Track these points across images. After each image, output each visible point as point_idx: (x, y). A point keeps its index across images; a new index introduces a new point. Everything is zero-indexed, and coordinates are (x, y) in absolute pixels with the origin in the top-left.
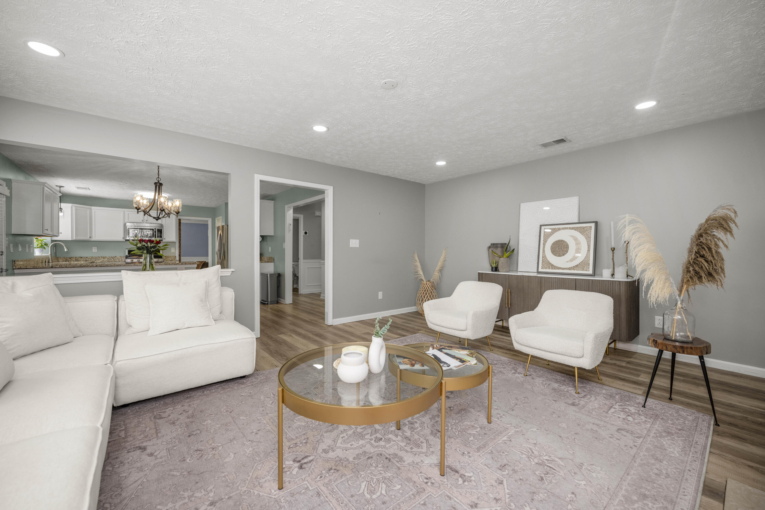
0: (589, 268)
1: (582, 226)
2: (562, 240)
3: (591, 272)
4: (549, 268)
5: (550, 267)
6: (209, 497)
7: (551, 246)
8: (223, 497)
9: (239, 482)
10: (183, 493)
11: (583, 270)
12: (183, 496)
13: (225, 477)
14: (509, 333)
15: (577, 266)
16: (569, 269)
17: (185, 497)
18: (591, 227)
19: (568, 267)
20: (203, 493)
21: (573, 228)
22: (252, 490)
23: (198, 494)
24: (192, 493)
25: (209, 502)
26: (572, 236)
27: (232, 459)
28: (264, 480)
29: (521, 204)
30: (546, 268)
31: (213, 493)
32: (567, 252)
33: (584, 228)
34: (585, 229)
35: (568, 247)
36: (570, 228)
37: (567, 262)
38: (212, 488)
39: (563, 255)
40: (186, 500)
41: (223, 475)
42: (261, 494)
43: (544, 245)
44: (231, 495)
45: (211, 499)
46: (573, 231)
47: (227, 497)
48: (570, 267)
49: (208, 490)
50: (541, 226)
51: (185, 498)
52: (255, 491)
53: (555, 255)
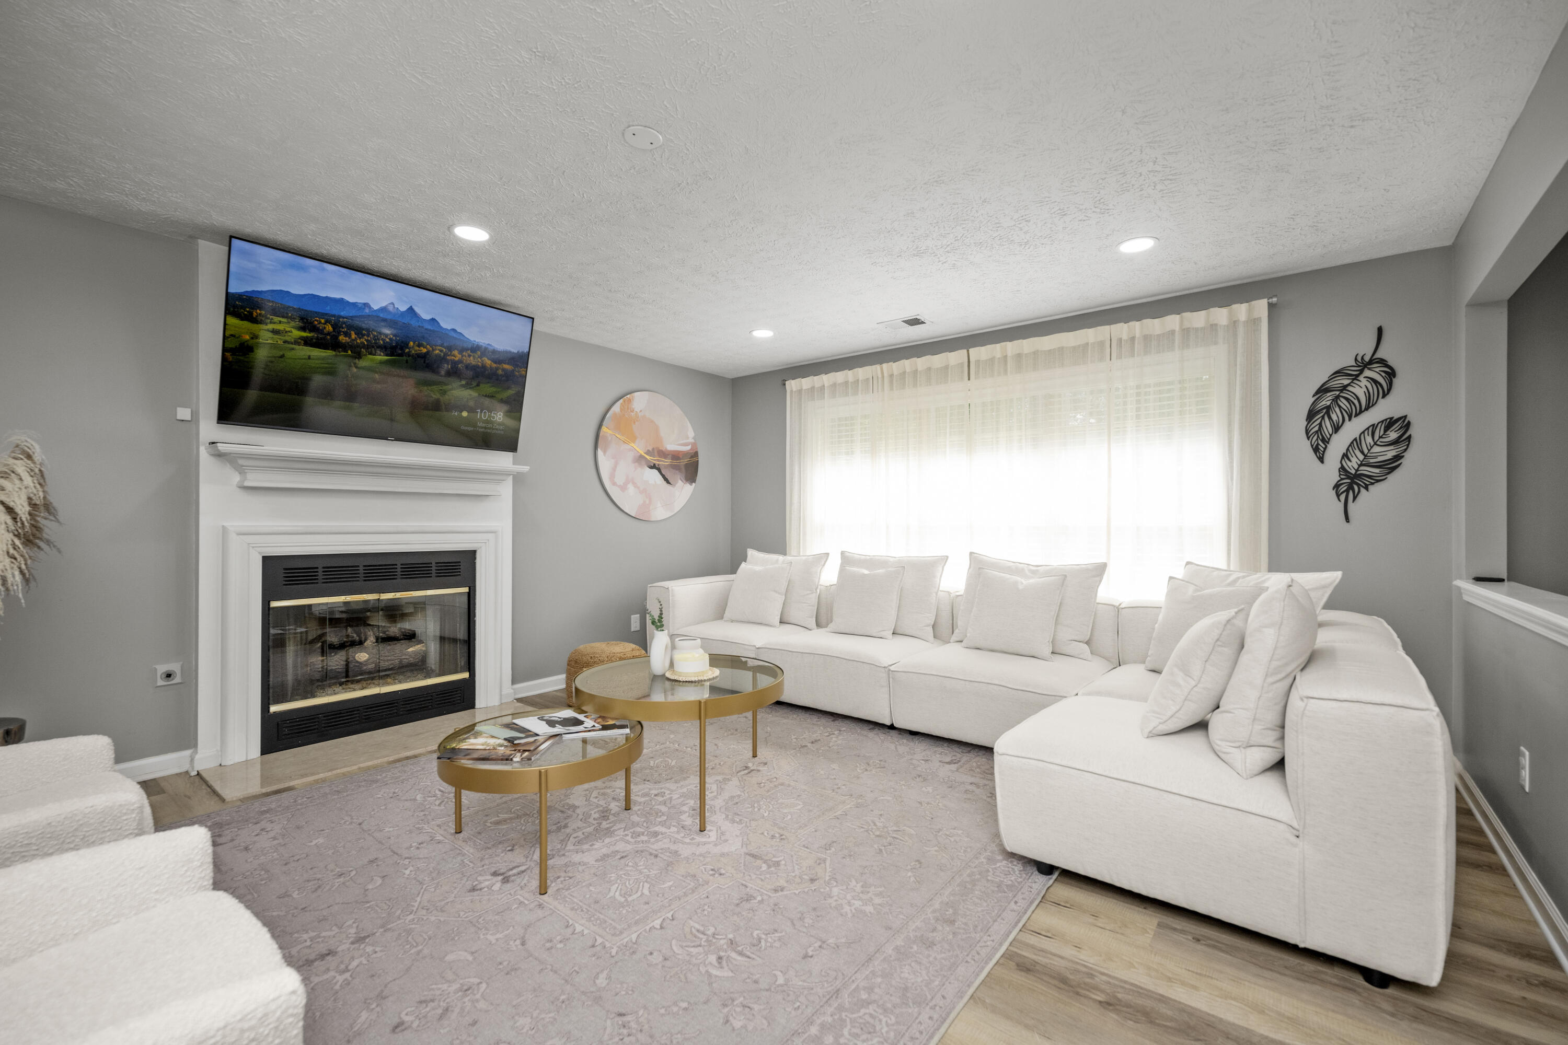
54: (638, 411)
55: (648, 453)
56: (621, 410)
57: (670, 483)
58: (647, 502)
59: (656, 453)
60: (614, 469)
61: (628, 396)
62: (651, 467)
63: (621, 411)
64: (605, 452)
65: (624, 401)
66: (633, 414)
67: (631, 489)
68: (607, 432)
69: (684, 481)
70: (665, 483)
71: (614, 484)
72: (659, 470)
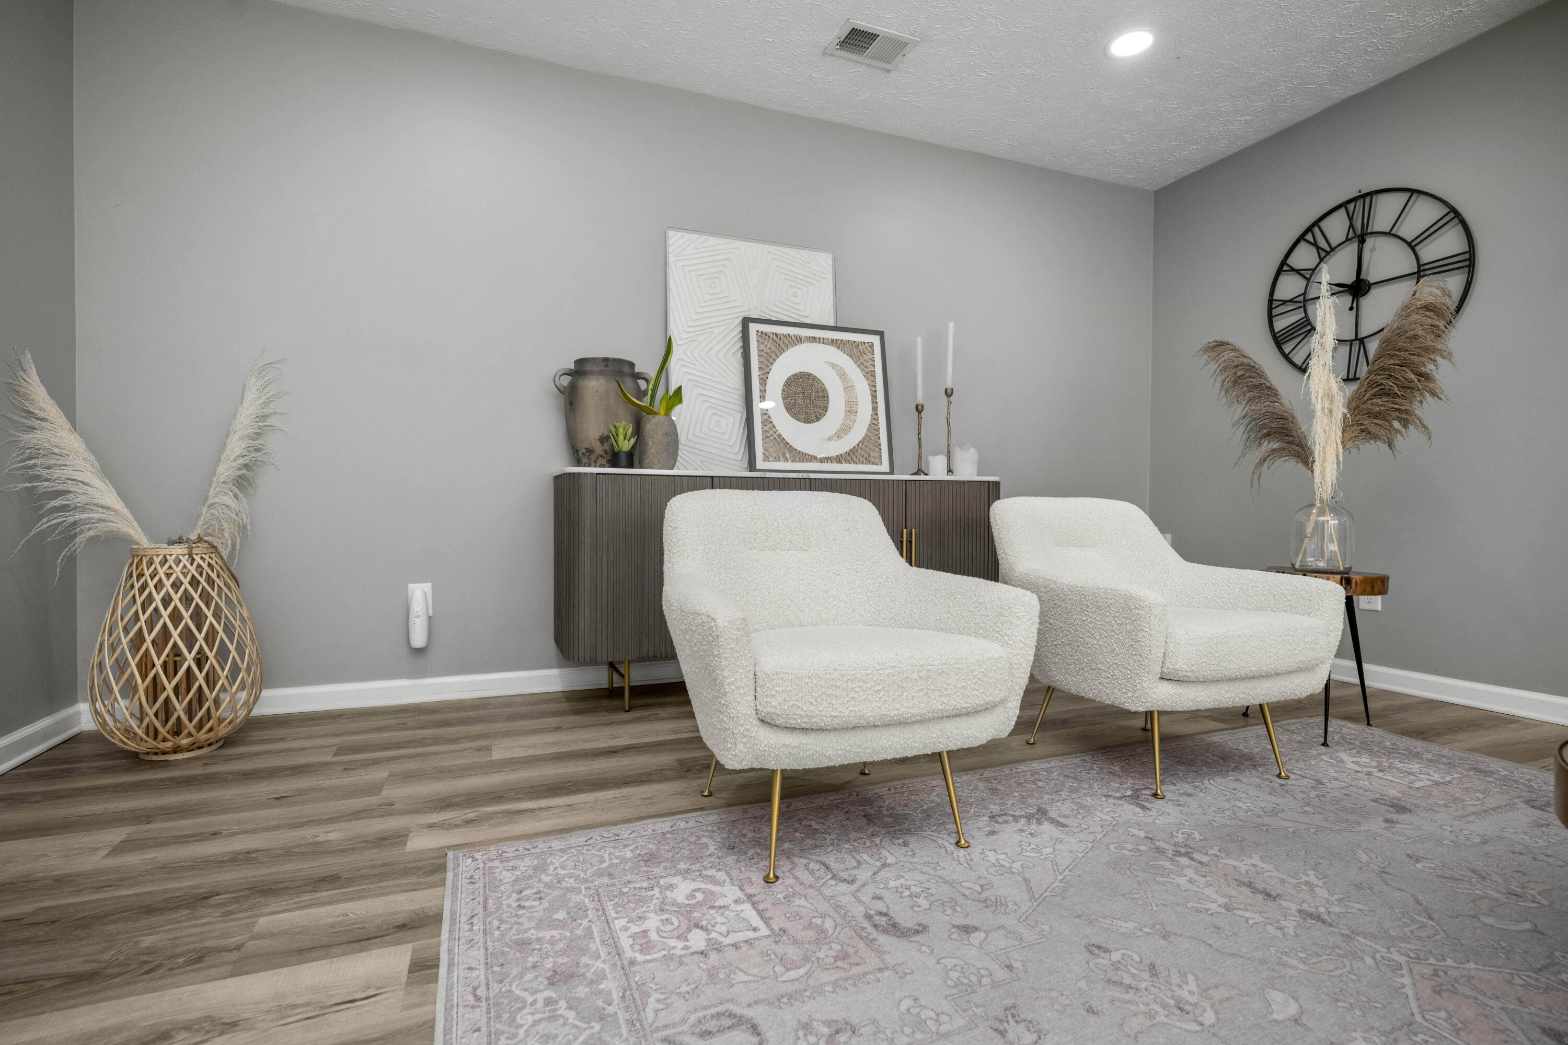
0: (880, 454)
1: (853, 339)
2: (809, 375)
3: (885, 467)
4: (786, 460)
5: (788, 455)
7: (783, 390)
11: (869, 462)
14: (688, 702)
15: (853, 451)
16: (835, 459)
18: (872, 345)
19: (833, 454)
21: (834, 342)
26: (833, 366)
29: (670, 233)
30: (777, 459)
32: (825, 408)
33: (857, 345)
34: (861, 348)
35: (828, 397)
36: (826, 342)
37: (829, 439)
39: (818, 419)
46: (832, 349)
50: (746, 323)
53: (796, 417)
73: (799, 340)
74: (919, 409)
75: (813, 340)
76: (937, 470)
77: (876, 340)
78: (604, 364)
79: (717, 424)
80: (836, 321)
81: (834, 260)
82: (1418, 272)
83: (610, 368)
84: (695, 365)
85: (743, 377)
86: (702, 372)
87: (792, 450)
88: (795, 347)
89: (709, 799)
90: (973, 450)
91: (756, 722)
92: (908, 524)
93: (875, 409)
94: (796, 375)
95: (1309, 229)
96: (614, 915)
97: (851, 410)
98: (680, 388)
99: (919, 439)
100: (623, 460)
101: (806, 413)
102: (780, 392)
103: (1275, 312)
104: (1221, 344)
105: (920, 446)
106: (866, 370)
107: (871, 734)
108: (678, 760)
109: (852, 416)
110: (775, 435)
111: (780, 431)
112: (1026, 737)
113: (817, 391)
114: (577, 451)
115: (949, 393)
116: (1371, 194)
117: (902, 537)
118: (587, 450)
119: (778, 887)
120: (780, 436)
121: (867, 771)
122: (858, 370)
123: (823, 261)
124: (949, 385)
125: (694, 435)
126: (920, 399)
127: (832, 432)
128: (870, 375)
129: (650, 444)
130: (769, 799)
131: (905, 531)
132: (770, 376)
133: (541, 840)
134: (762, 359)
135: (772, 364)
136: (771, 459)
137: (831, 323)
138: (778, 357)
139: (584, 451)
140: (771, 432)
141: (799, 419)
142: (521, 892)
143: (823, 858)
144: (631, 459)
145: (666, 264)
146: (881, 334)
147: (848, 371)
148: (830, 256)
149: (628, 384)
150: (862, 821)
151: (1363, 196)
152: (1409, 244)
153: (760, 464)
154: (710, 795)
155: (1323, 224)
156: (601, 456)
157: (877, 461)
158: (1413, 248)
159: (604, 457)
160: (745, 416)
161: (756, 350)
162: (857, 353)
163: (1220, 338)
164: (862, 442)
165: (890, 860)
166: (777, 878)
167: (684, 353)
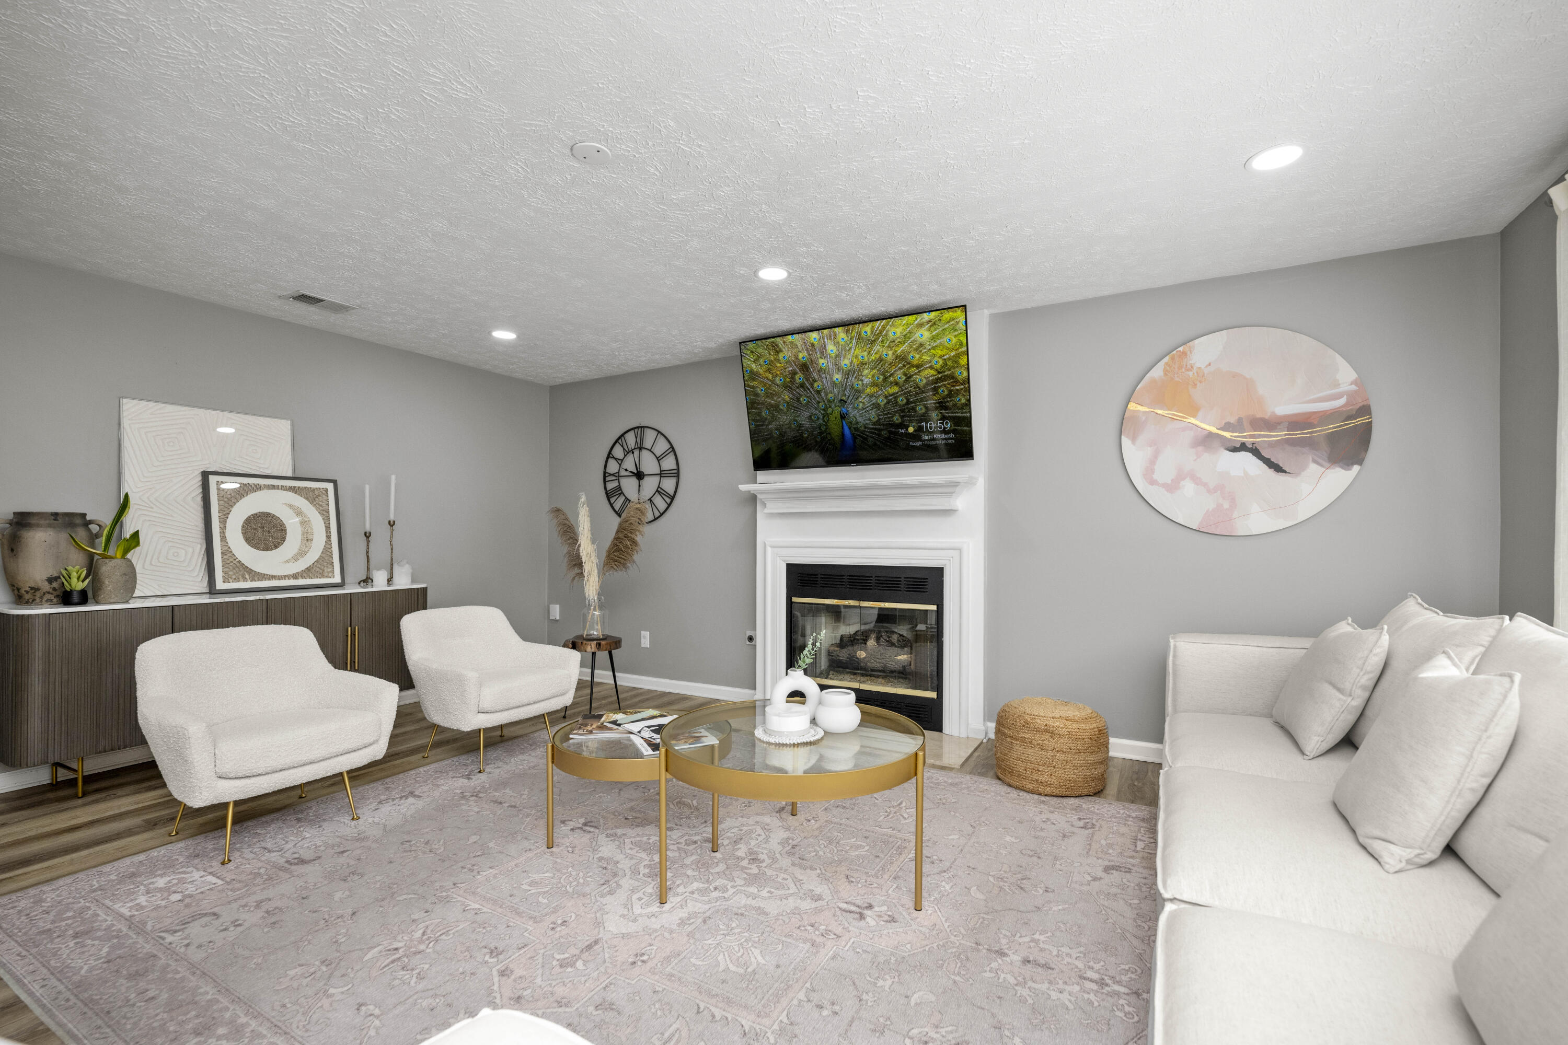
0: (333, 572)
1: (309, 486)
2: (268, 514)
3: (337, 579)
4: (245, 580)
5: (247, 576)
6: (999, 964)
7: (243, 527)
8: (985, 951)
9: (949, 951)
10: (1028, 998)
11: (323, 576)
12: (1031, 994)
13: (959, 974)
15: (310, 569)
16: (295, 576)
17: (1028, 990)
18: (326, 490)
20: (1002, 976)
21: (292, 489)
22: (948, 930)
23: (1012, 980)
24: (1016, 988)
25: (1004, 958)
26: (291, 506)
27: (921, 993)
28: (923, 929)
29: (124, 401)
30: (234, 580)
31: (992, 965)
32: (283, 539)
33: (313, 490)
34: (316, 492)
35: (285, 530)
36: (284, 488)
37: (287, 562)
38: (988, 973)
39: (276, 547)
40: (1030, 984)
41: (958, 978)
42: (943, 920)
43: (223, 522)
44: (974, 945)
45: (1000, 961)
46: (290, 494)
47: (981, 947)
48: (295, 572)
49: (994, 975)
50: (205, 475)
51: (1030, 988)
52: (946, 926)
53: (255, 546)
54: (1203, 367)
55: (1227, 427)
56: (1166, 372)
57: (1285, 472)
58: (1226, 505)
59: (1246, 424)
60: (1153, 461)
61: (1181, 349)
62: (1235, 450)
63: (1165, 374)
64: (1134, 439)
65: (1173, 358)
66: (1191, 373)
67: (1188, 487)
68: (1139, 411)
69: (1328, 465)
70: (1271, 473)
71: (1153, 482)
72: (1256, 452)
73: (259, 488)
74: (367, 535)
75: (273, 487)
76: (380, 583)
77: (330, 487)
78: (53, 517)
79: (176, 554)
80: (294, 471)
81: (293, 426)
82: (661, 474)
83: (60, 521)
84: (152, 508)
85: (203, 516)
86: (162, 514)
87: (250, 571)
88: (255, 493)
89: (178, 836)
90: (407, 566)
91: (216, 779)
92: (353, 624)
93: (328, 537)
94: (256, 514)
95: (620, 438)
96: (111, 904)
97: (307, 538)
98: (137, 533)
99: (368, 557)
100: (76, 598)
101: (265, 544)
102: (240, 528)
103: (607, 479)
104: (558, 510)
105: (368, 561)
106: (321, 508)
107: (292, 771)
108: (144, 821)
109: (308, 544)
110: (235, 562)
111: (239, 559)
112: (422, 755)
113: (275, 525)
114: (18, 589)
115: (392, 524)
116: (644, 427)
117: (347, 632)
118: (32, 588)
119: (230, 866)
120: (239, 562)
121: (304, 795)
122: (313, 509)
123: (283, 427)
124: (392, 518)
125: (151, 564)
126: (368, 528)
127: (290, 556)
128: (325, 513)
129: (107, 583)
130: (225, 826)
131: (349, 628)
132: (230, 516)
133: (30, 889)
134: (222, 502)
135: (232, 506)
136: (231, 580)
137: (290, 474)
138: (238, 501)
139: (28, 589)
140: (232, 560)
141: (258, 549)
142: (28, 915)
143: (264, 845)
144: (84, 598)
145: (119, 424)
146: (335, 482)
147: (304, 510)
148: (289, 422)
149: (81, 534)
150: (294, 823)
151: (641, 427)
152: (657, 458)
153: (220, 585)
154: (177, 833)
155: (626, 436)
156: (49, 593)
157: (330, 575)
158: (659, 461)
159: (52, 594)
160: (204, 546)
161: (216, 497)
162: (313, 497)
163: (558, 506)
164: (317, 561)
165: (308, 835)
166: (229, 861)
167: (140, 499)
